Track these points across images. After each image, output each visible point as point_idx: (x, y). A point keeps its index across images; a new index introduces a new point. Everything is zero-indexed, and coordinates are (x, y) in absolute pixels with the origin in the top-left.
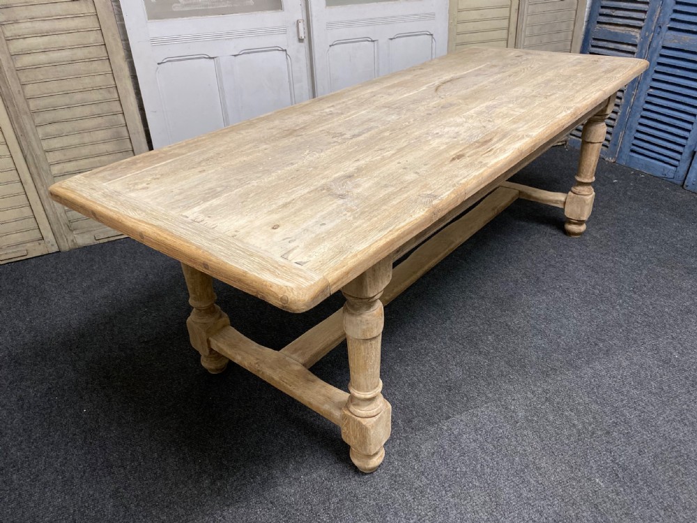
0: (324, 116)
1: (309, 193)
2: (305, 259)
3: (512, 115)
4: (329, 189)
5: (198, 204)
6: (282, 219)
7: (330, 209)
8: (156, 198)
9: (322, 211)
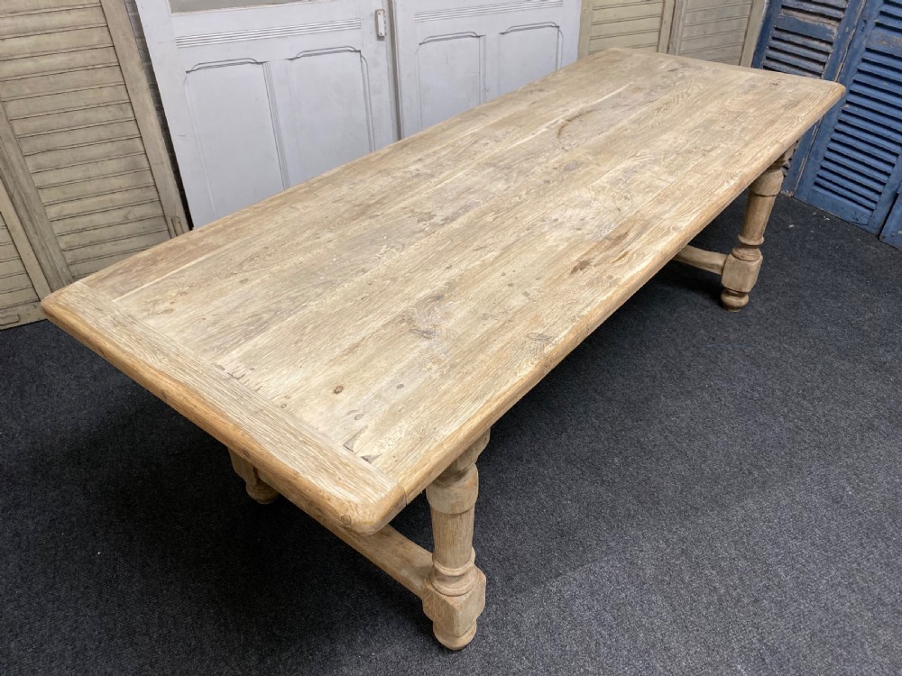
0: (408, 180)
1: (384, 326)
2: (375, 452)
3: (657, 187)
4: (410, 321)
5: (237, 344)
6: (347, 374)
7: (411, 357)
8: (182, 331)
9: (400, 361)
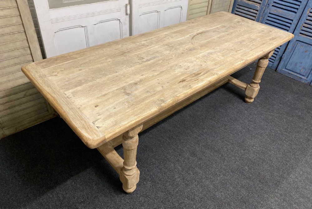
0: (140, 46)
1: (116, 90)
2: (101, 126)
3: (217, 60)
4: (125, 89)
5: (72, 88)
6: (101, 102)
7: (121, 100)
8: (58, 82)
9: (117, 101)
